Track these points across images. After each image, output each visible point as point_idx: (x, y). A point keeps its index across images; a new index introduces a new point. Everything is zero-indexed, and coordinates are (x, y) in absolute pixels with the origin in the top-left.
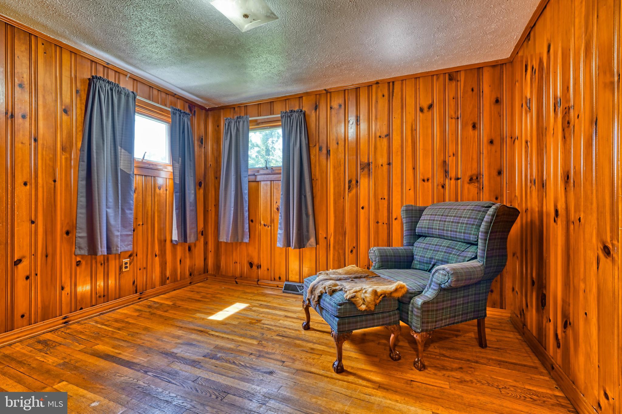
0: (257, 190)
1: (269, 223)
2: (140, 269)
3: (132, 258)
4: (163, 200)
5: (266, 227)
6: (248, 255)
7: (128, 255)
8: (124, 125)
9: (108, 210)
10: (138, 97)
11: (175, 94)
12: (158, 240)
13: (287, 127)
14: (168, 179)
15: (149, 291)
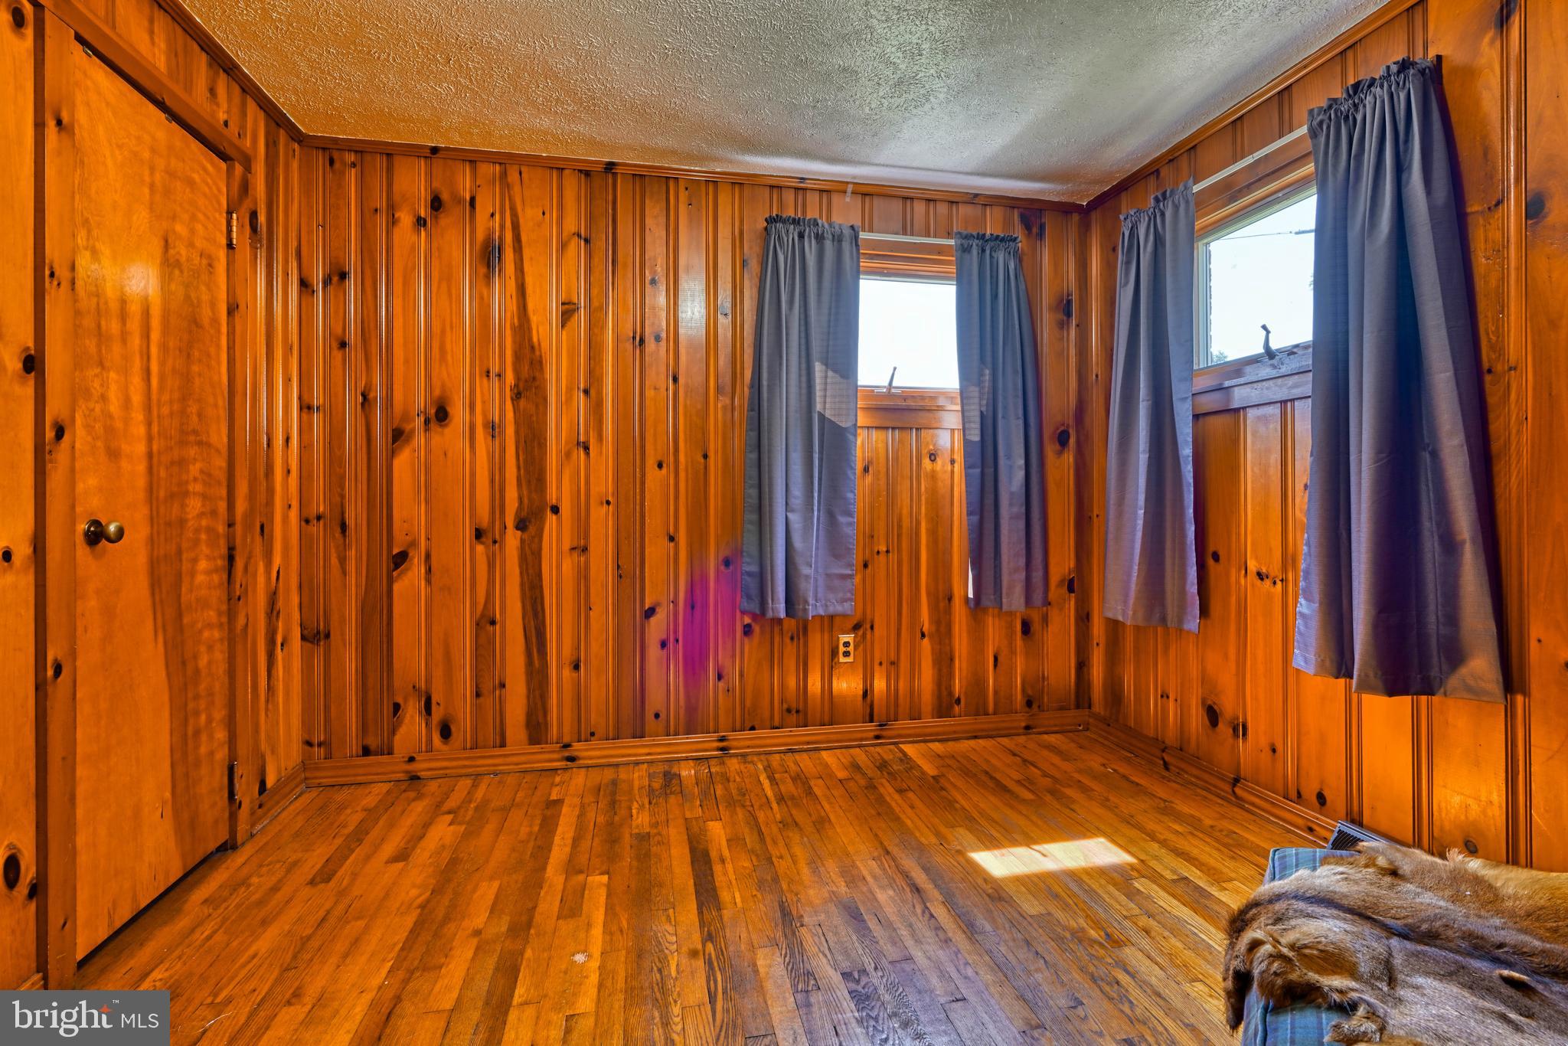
0: (1234, 442)
1: (1275, 569)
2: (881, 664)
3: (860, 632)
4: (943, 487)
5: (1268, 583)
6: (1204, 679)
7: (850, 625)
9: (790, 515)
10: (863, 235)
11: (976, 195)
12: (928, 594)
14: (956, 432)
15: (903, 724)
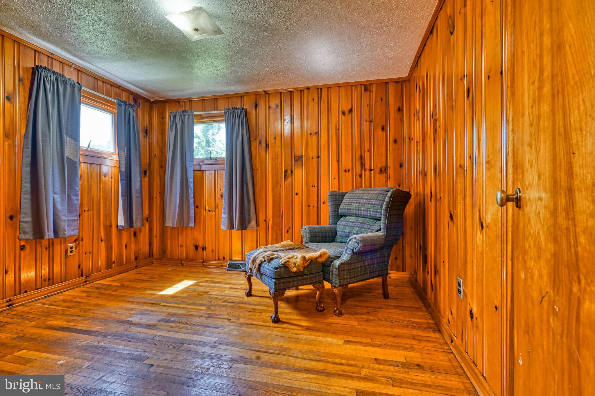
0: (202, 178)
1: (213, 209)
2: (86, 253)
3: (77, 242)
4: (108, 187)
5: (211, 212)
6: (193, 239)
7: (73, 240)
8: (70, 114)
9: (55, 196)
10: (83, 88)
11: (120, 86)
12: (104, 225)
13: (230, 122)
14: (113, 167)
15: (95, 274)
